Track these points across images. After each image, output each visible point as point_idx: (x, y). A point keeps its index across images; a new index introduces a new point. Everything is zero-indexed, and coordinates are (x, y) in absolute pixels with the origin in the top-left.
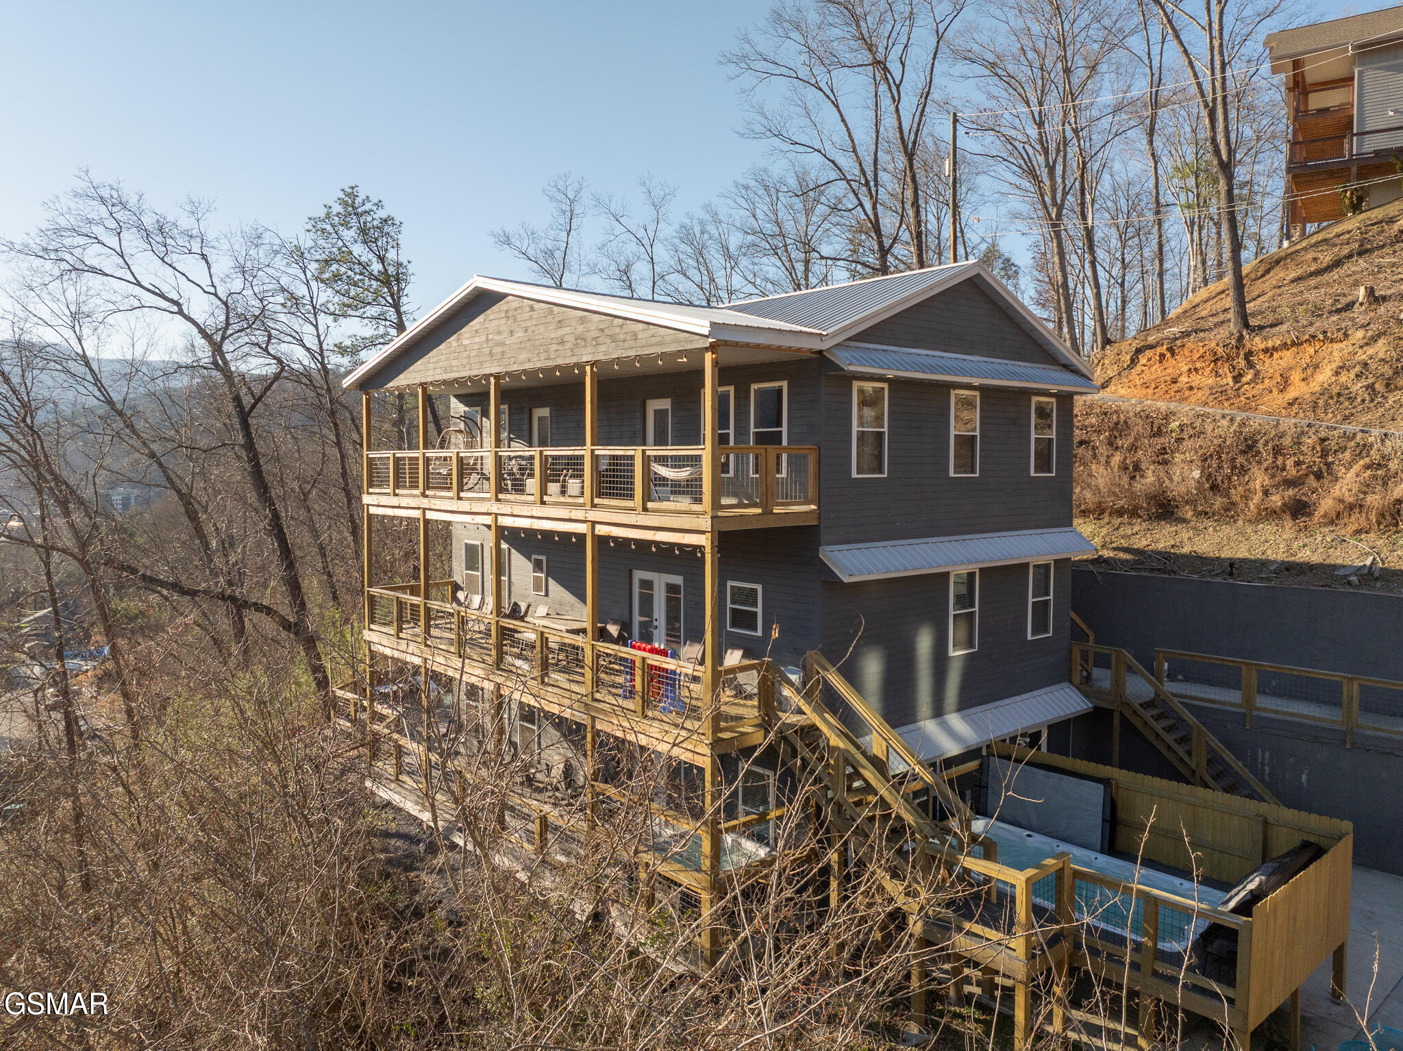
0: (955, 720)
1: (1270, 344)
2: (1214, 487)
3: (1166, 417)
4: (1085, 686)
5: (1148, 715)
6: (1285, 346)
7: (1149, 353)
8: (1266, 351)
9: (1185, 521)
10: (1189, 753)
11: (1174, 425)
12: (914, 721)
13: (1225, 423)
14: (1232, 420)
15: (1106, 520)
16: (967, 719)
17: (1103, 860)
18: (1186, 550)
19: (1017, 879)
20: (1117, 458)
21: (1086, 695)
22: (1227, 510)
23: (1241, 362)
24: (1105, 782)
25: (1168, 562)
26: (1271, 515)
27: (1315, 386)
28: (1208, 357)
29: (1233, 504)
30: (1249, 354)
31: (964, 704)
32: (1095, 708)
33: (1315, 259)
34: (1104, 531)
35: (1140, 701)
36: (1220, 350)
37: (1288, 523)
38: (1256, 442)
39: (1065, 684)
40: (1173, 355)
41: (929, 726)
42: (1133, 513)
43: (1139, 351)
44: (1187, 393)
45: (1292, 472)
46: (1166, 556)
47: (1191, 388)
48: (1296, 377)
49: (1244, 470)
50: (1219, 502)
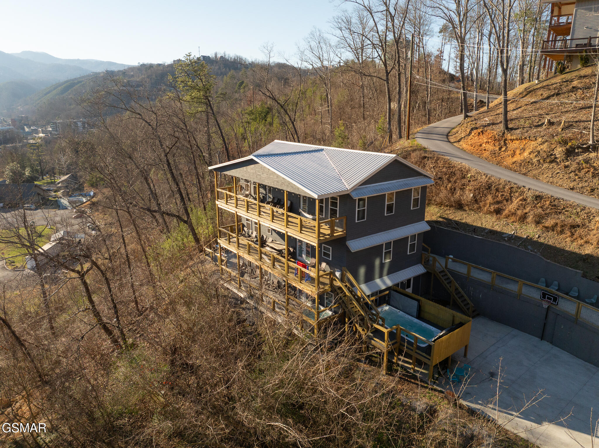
0: (386, 278)
1: (512, 138)
2: (476, 201)
3: (467, 172)
4: (426, 264)
5: (440, 275)
6: (517, 139)
7: (475, 131)
8: (511, 140)
9: (466, 211)
10: (450, 287)
11: (469, 175)
12: (374, 280)
13: (484, 177)
14: (486, 176)
15: (442, 208)
16: (389, 278)
17: (416, 320)
18: (463, 221)
19: (385, 331)
20: (450, 185)
21: (425, 268)
22: (478, 209)
23: (502, 143)
24: (418, 301)
25: (458, 224)
26: (490, 213)
27: (522, 158)
28: (493, 138)
29: (480, 207)
30: (506, 140)
31: (389, 273)
32: (427, 272)
33: (542, 94)
34: (441, 211)
35: (440, 271)
36: (497, 136)
37: (495, 216)
38: (492, 185)
39: (420, 264)
40: (483, 134)
41: (378, 281)
42: (451, 206)
43: (472, 129)
44: (484, 152)
45: (500, 198)
46: (457, 223)
47: (485, 150)
48: (518, 152)
49: (486, 196)
50: (476, 206)
